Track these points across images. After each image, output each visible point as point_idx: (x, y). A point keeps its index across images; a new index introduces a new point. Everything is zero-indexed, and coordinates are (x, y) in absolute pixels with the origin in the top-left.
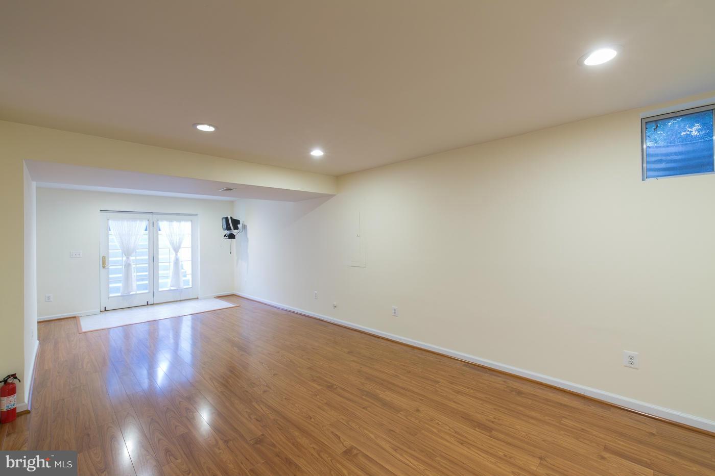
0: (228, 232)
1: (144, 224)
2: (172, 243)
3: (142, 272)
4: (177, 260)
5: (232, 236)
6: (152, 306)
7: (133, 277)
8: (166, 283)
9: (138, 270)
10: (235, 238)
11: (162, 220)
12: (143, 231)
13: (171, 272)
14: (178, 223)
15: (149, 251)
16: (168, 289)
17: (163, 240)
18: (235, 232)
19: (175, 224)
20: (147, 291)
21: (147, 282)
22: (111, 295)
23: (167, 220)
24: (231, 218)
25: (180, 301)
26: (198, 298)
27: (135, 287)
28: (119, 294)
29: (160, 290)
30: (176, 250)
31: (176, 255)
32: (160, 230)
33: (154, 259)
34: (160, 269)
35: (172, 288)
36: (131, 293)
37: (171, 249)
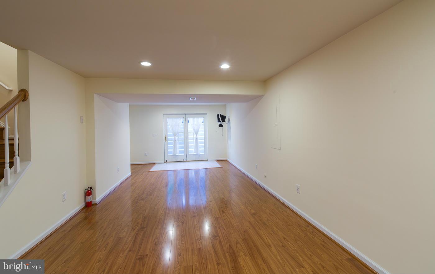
0: (219, 123)
1: (182, 120)
2: (194, 130)
3: (182, 144)
4: (197, 139)
5: (221, 126)
6: (186, 162)
7: (177, 147)
8: (192, 150)
9: (180, 143)
10: (222, 127)
11: (190, 117)
12: (181, 123)
13: (194, 145)
14: (197, 119)
15: (184, 134)
16: (193, 154)
17: (190, 129)
18: (223, 123)
19: (196, 119)
20: (183, 154)
21: (183, 150)
22: (169, 155)
23: (192, 117)
24: (221, 115)
25: (199, 161)
26: (207, 160)
27: (178, 152)
28: (172, 155)
29: (189, 154)
30: (196, 133)
31: (196, 136)
32: (189, 123)
33: (186, 138)
34: (189, 143)
35: (195, 154)
36: (177, 155)
37: (194, 133)
